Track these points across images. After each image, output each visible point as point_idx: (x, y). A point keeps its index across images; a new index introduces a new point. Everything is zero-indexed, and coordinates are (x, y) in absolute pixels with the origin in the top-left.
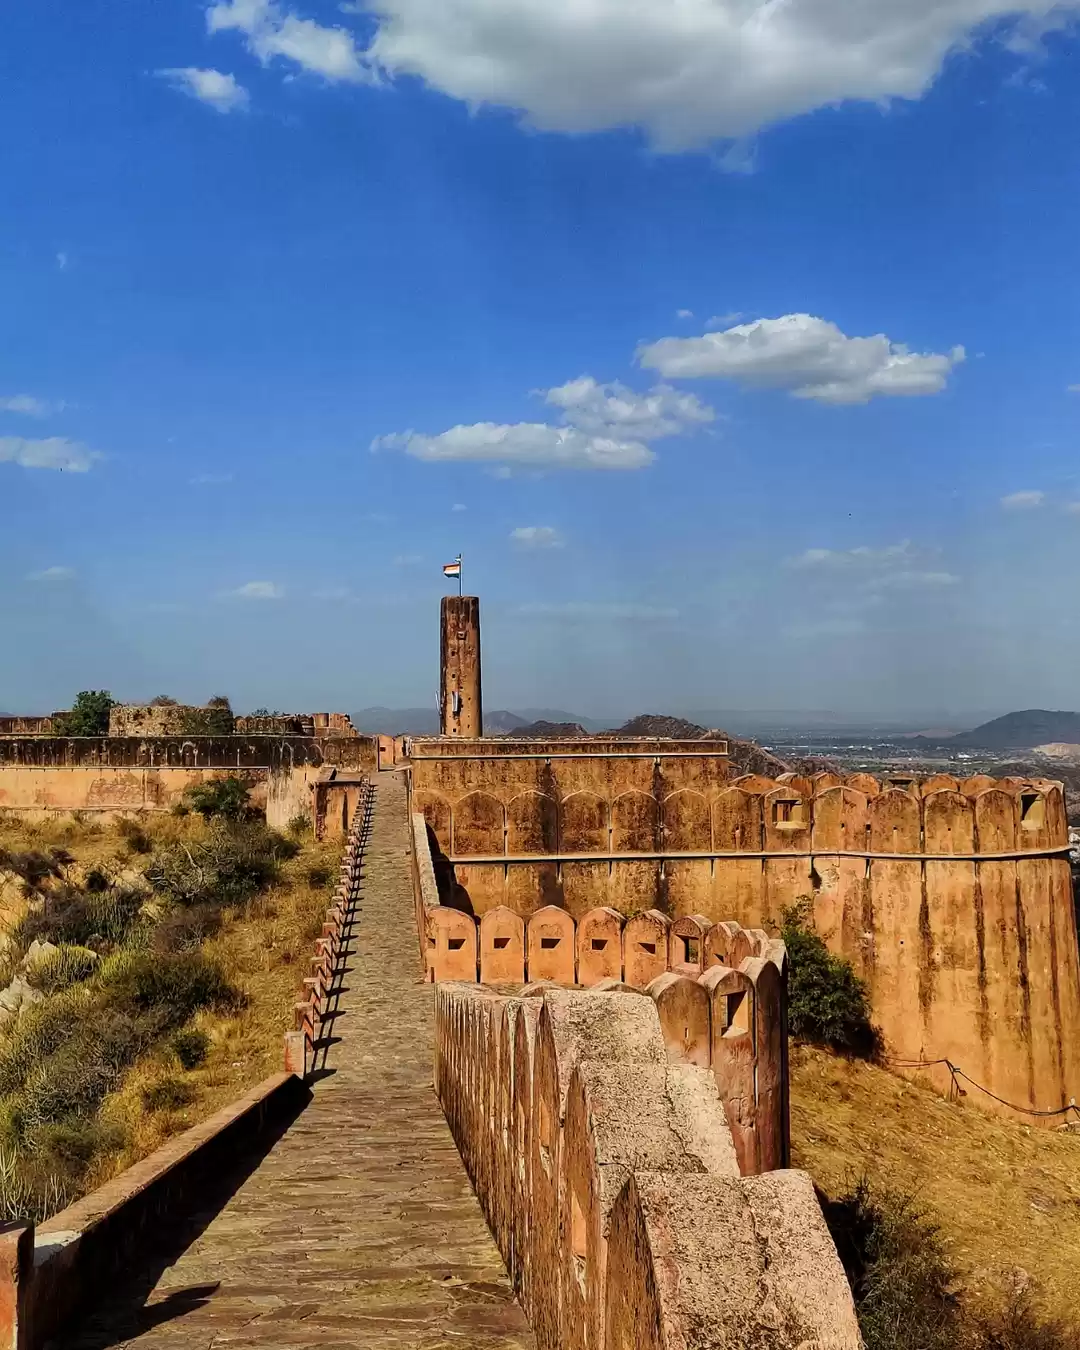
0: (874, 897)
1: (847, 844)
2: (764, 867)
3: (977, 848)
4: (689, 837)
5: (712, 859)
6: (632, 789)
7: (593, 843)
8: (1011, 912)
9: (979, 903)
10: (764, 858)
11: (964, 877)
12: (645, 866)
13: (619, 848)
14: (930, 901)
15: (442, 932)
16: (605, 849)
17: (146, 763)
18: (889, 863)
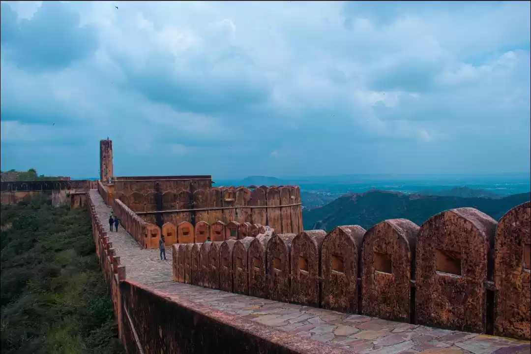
0: (253, 219)
1: (245, 204)
2: (223, 212)
3: (280, 204)
4: (200, 204)
5: (208, 210)
6: (184, 190)
7: (172, 207)
8: (289, 221)
9: (282, 219)
10: (223, 209)
11: (278, 212)
12: (187, 213)
13: (181, 208)
14: (269, 219)
15: (149, 232)
16: (176, 209)
17: (10, 190)
18: (257, 209)
